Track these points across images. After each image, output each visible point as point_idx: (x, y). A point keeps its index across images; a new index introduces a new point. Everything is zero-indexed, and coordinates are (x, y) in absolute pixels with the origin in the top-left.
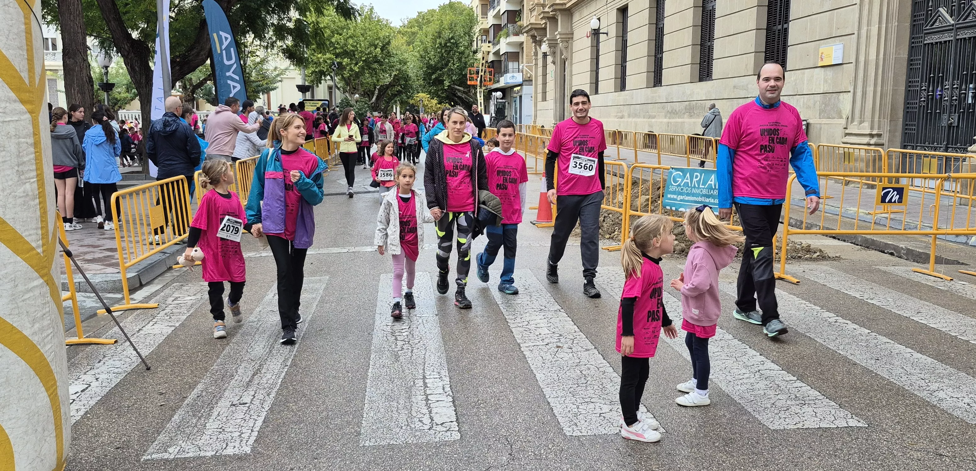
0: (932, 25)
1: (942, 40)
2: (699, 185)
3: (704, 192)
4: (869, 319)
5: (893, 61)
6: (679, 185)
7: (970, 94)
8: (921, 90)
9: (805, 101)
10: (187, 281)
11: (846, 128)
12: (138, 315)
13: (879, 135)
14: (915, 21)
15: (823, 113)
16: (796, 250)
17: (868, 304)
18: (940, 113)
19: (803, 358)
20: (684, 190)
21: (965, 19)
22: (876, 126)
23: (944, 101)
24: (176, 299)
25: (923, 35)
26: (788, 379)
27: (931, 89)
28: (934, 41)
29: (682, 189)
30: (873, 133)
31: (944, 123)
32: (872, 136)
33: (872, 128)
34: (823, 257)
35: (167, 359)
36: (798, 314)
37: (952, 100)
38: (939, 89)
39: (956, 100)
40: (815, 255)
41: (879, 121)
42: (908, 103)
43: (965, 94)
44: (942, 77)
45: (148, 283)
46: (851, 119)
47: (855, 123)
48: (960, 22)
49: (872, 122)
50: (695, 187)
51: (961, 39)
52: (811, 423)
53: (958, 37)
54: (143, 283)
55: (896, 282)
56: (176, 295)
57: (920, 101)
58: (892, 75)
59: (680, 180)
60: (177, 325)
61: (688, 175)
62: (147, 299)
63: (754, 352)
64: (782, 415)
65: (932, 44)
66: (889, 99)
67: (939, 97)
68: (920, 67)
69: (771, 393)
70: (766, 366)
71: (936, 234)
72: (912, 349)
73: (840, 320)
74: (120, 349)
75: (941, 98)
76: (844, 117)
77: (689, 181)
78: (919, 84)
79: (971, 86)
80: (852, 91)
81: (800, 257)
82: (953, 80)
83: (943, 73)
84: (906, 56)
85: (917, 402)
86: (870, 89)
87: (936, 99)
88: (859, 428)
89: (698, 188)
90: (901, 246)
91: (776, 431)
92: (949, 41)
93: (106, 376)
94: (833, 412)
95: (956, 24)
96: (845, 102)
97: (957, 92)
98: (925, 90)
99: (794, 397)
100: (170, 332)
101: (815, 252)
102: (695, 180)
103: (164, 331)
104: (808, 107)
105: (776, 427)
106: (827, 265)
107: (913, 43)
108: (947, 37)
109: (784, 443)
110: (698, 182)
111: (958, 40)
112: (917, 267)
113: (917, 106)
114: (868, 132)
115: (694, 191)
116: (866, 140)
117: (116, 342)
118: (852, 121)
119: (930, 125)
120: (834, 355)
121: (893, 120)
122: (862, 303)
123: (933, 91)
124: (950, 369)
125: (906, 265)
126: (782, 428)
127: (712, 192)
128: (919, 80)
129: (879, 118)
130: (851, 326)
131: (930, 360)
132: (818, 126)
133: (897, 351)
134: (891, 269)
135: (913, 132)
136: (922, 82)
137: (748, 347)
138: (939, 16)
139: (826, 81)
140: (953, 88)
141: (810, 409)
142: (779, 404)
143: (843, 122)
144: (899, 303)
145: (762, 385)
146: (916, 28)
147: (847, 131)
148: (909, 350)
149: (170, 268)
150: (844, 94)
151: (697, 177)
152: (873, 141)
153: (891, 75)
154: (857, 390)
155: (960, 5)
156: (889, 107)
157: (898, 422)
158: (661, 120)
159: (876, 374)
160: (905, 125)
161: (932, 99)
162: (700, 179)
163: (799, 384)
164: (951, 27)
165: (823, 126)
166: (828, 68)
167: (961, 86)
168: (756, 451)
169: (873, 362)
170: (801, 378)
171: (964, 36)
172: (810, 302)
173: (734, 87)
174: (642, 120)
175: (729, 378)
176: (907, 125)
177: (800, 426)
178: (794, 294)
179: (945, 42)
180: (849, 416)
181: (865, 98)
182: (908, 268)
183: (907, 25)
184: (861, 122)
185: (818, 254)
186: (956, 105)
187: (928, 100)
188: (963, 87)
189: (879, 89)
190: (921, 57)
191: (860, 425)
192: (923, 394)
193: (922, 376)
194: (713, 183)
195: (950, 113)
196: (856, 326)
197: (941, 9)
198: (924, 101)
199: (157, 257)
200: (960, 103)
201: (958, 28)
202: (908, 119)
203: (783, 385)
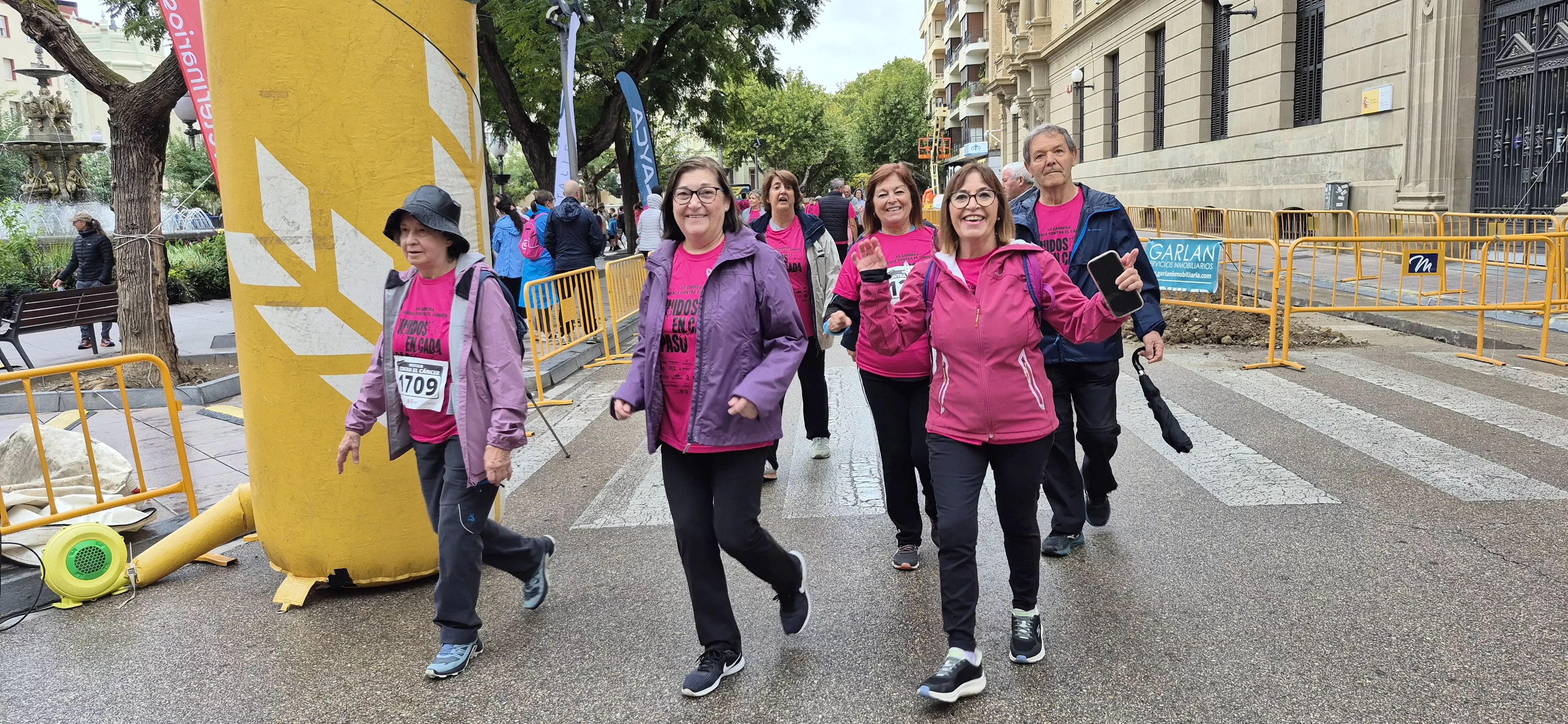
0: (1506, 56)
1: (1520, 74)
2: (1182, 258)
3: (1189, 266)
4: (1379, 405)
5: (1456, 104)
6: (1159, 260)
7: (1559, 141)
8: (1494, 139)
9: (1346, 159)
10: (600, 380)
11: (1398, 191)
12: (553, 411)
13: (1441, 198)
14: (1484, 52)
15: (1369, 173)
16: (1310, 335)
17: (1385, 390)
18: (1519, 167)
19: (1286, 443)
20: (1165, 265)
21: (1548, 46)
22: (1436, 187)
23: (1525, 151)
24: (590, 395)
25: (1494, 69)
26: (1262, 462)
27: (1507, 136)
28: (1508, 76)
29: (1162, 264)
30: (1433, 195)
31: (1526, 179)
32: (1431, 199)
33: (1431, 189)
34: (1344, 343)
35: (586, 448)
36: (1293, 400)
37: (1534, 150)
38: (1518, 136)
39: (1540, 149)
40: (1335, 341)
41: (1440, 181)
42: (1479, 156)
43: (1552, 141)
44: (1522, 121)
45: (559, 383)
46: (1404, 180)
47: (1410, 184)
48: (1543, 49)
49: (1431, 182)
50: (1177, 261)
51: (1545, 72)
52: (1276, 501)
53: (1540, 69)
54: (555, 382)
55: (1431, 368)
56: (589, 392)
57: (1494, 153)
58: (1456, 121)
59: (1160, 253)
60: (593, 419)
61: (1170, 247)
62: (561, 396)
63: (1229, 438)
64: (1245, 494)
65: (1507, 79)
66: (1452, 152)
67: (1517, 146)
68: (1493, 109)
69: (1239, 475)
70: (1239, 451)
71: (1483, 310)
72: (1422, 433)
73: (1344, 406)
74: (537, 440)
75: (1521, 148)
76: (1396, 177)
77: (1171, 254)
78: (1491, 131)
79: (1559, 130)
80: (1405, 143)
81: (1315, 343)
82: (1536, 123)
83: (1522, 116)
84: (1473, 97)
85: (1408, 482)
86: (1427, 140)
87: (1515, 150)
88: (1331, 505)
89: (1182, 262)
90: (1453, 330)
91: (1234, 508)
92: (1529, 75)
93: (527, 463)
94: (1305, 490)
95: (1538, 53)
96: (1397, 158)
97: (1541, 138)
98: (1499, 138)
99: (1264, 477)
100: (586, 425)
101: (1335, 338)
102: (1177, 252)
103: (581, 425)
104: (1351, 167)
105: (1234, 504)
106: (1348, 352)
107: (1482, 79)
108: (1526, 70)
109: (1239, 518)
110: (1182, 255)
111: (1540, 72)
112: (1466, 352)
113: (1490, 159)
114: (1426, 194)
115: (1177, 265)
116: (1423, 205)
117: (533, 434)
118: (1406, 182)
119: (1508, 183)
120: (1324, 441)
121: (1458, 177)
122: (1377, 389)
123: (1510, 139)
124: (1460, 451)
125: (1451, 351)
126: (1241, 505)
127: (1198, 266)
128: (1492, 125)
129: (1440, 176)
130: (1355, 410)
131: (1439, 443)
132: (1364, 190)
133: (1403, 435)
134: (1430, 355)
135: (1486, 192)
136: (1495, 128)
137: (1223, 433)
138: (1515, 44)
139: (1371, 133)
140: (1536, 135)
141: (1279, 490)
142: (1244, 484)
143: (1395, 183)
144: (1424, 389)
145: (1230, 467)
146: (1485, 60)
147: (1400, 195)
148: (1419, 434)
149: (581, 368)
150: (1395, 148)
151: (1180, 248)
152: (1432, 206)
153: (1454, 121)
154: (1340, 471)
155: (1541, 28)
156: (1452, 162)
157: (1378, 500)
158: (1163, 191)
159: (1369, 457)
160: (1475, 184)
161: (1509, 149)
162: (1184, 251)
163: (1274, 466)
164: (1531, 57)
165: (1369, 189)
166: (1374, 117)
167: (1546, 129)
168: (1206, 524)
169: (1369, 445)
170: (1277, 461)
171: (1549, 68)
172: (1313, 389)
173: (1256, 145)
174: (1139, 192)
175: (1193, 461)
176: (1477, 184)
177: (1262, 503)
178: (1296, 382)
179: (1524, 76)
180: (1323, 494)
181: (1422, 152)
182: (1451, 354)
183: (1474, 57)
184: (1416, 183)
185: (1338, 339)
186: (1540, 156)
187: (1504, 152)
188: (1550, 132)
189: (1439, 139)
190: (1493, 97)
191: (1334, 502)
192: (1420, 476)
193: (1424, 458)
194: (1199, 255)
195: (1534, 165)
196: (1361, 412)
197: (1516, 35)
198: (1499, 152)
199: (567, 356)
200: (1545, 153)
201: (1539, 58)
202: (1479, 175)
203: (1254, 467)
